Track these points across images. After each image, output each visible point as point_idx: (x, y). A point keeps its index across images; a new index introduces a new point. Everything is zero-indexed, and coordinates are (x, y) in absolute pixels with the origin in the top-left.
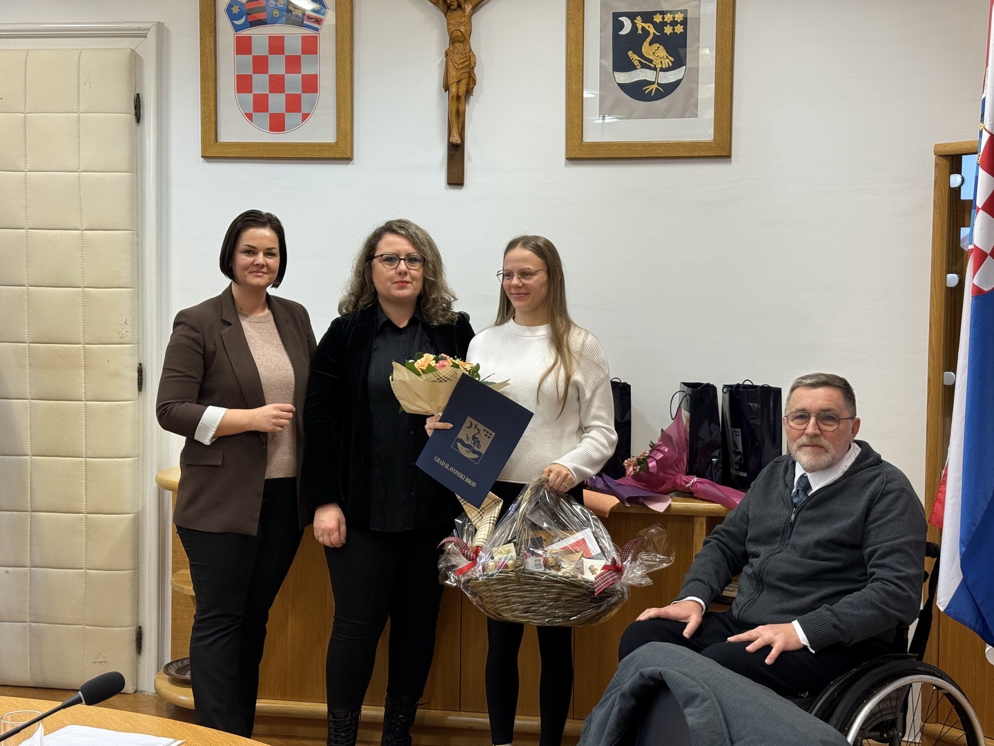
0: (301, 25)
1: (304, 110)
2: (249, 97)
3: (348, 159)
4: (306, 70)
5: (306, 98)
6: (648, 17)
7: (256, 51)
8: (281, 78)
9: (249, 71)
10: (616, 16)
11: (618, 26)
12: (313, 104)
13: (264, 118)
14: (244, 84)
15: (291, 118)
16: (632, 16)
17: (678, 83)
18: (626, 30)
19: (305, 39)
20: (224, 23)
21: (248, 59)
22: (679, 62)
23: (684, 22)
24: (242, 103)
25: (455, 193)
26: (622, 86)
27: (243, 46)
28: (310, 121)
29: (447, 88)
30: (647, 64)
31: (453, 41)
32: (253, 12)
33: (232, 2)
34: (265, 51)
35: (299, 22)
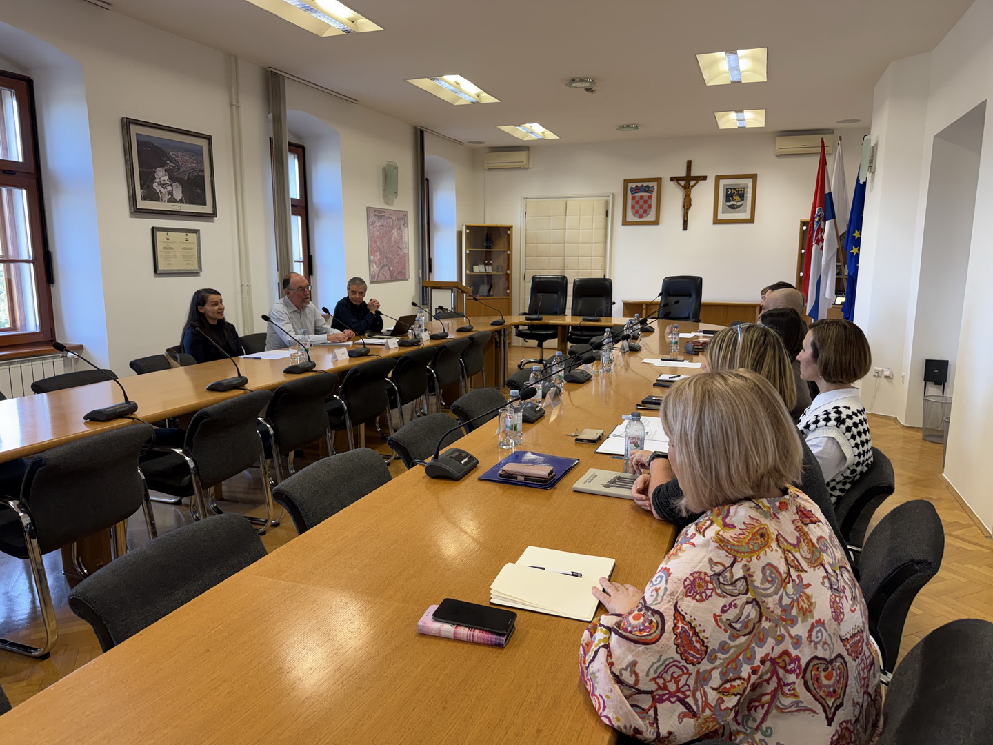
1: (648, 213)
2: (634, 210)
3: (658, 224)
4: (649, 203)
5: (648, 210)
6: (735, 189)
7: (636, 199)
8: (642, 206)
9: (634, 204)
10: (727, 189)
11: (727, 191)
12: (650, 211)
13: (638, 215)
14: (633, 207)
15: (644, 215)
16: (731, 189)
17: (742, 204)
18: (729, 192)
20: (629, 193)
21: (634, 201)
22: (742, 200)
23: (744, 191)
24: (632, 212)
25: (685, 232)
26: (728, 206)
27: (633, 198)
28: (649, 215)
29: (684, 207)
30: (734, 200)
31: (686, 196)
32: (637, 190)
33: (632, 188)
34: (639, 199)
35: (647, 192)
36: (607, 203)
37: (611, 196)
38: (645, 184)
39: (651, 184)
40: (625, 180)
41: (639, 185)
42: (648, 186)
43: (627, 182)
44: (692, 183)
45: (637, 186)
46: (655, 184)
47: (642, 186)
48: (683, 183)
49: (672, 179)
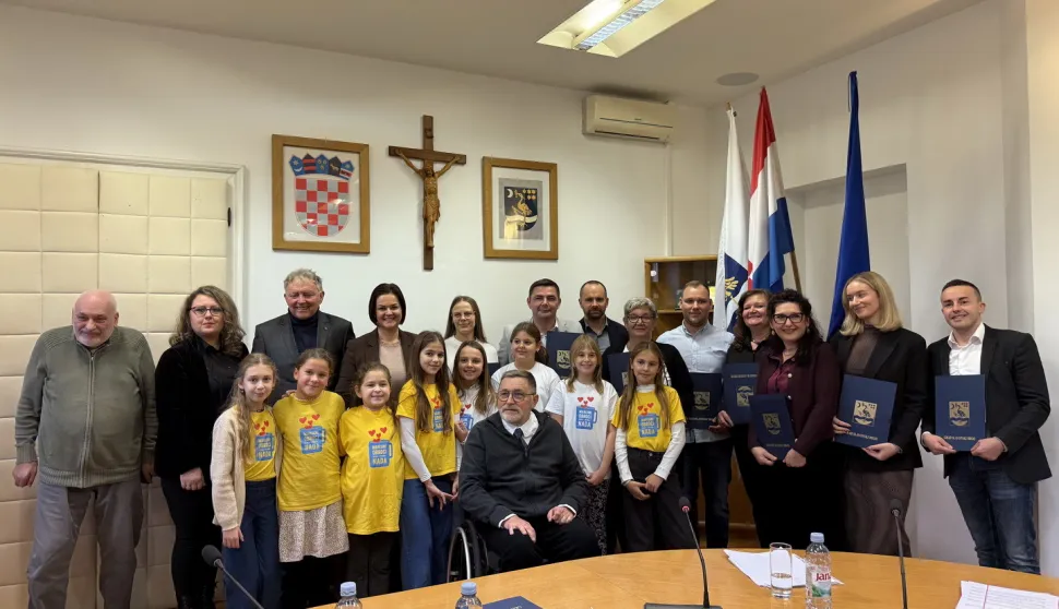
0: (338, 176)
1: (340, 224)
2: (303, 215)
3: (367, 253)
4: (340, 202)
5: (340, 217)
6: (520, 190)
7: (309, 188)
8: (325, 205)
10: (506, 188)
11: (507, 193)
12: (345, 221)
13: (314, 228)
14: (301, 207)
15: (332, 228)
16: (513, 189)
17: (534, 223)
18: (510, 196)
19: (340, 184)
20: (288, 170)
21: (304, 192)
22: (534, 213)
23: (536, 194)
24: (298, 218)
25: (428, 273)
27: (301, 184)
28: (344, 230)
29: (425, 218)
30: (521, 213)
31: (426, 195)
32: (308, 165)
33: (294, 158)
34: (315, 188)
35: (336, 174)
36: (228, 190)
37: (240, 174)
38: (330, 155)
39: (343, 157)
40: (275, 137)
41: (315, 154)
42: (335, 161)
43: (280, 143)
44: (438, 167)
45: (308, 157)
46: (354, 159)
47: (322, 157)
48: (418, 164)
49: (394, 152)
